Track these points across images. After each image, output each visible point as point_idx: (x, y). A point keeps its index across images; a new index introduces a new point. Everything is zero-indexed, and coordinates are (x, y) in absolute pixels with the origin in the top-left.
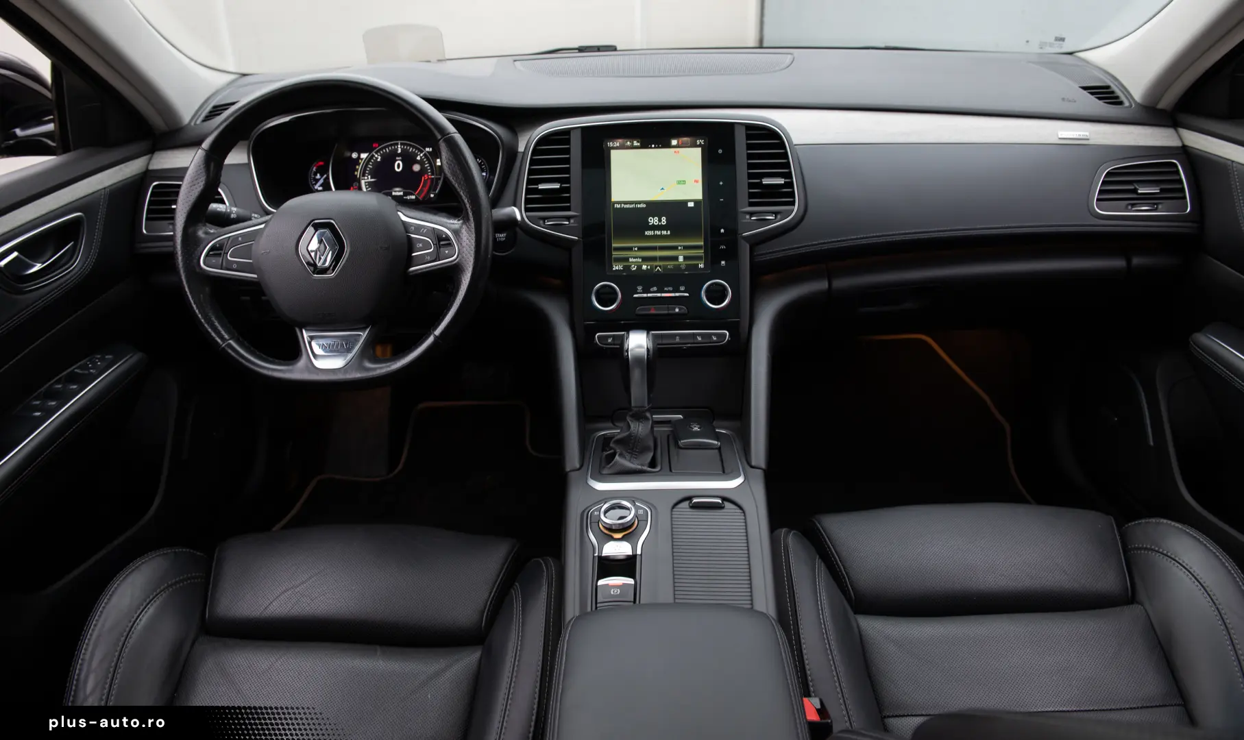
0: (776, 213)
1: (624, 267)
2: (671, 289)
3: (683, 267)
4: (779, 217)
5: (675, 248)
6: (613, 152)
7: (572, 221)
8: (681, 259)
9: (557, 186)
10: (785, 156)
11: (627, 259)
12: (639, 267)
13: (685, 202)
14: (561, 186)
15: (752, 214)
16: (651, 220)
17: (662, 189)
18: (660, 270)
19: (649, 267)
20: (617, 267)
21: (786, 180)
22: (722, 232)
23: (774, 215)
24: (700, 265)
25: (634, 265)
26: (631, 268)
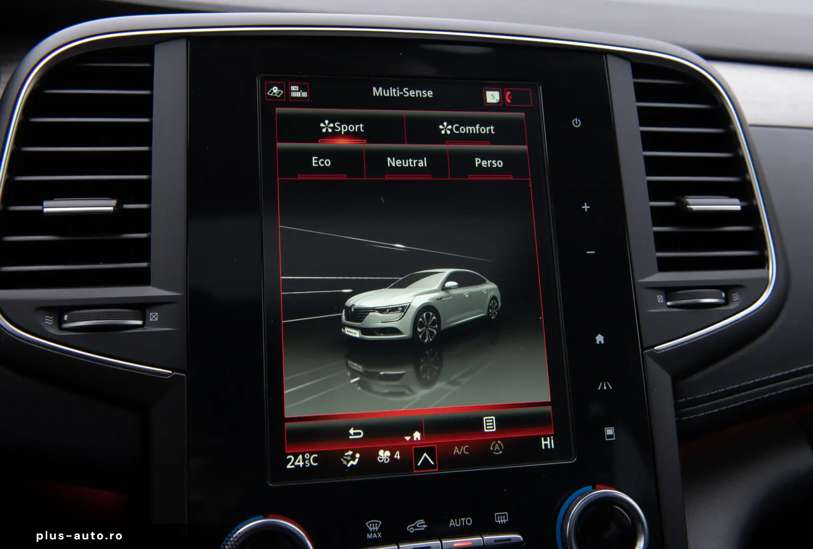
0: (727, 289)
1: (321, 457)
2: (467, 520)
3: (497, 448)
4: (736, 297)
7: (154, 316)
8: (490, 425)
9: (106, 206)
12: (369, 459)
14: (117, 207)
15: (669, 291)
18: (433, 463)
19: (397, 456)
20: (300, 459)
21: (744, 204)
22: (598, 343)
23: (722, 295)
24: (543, 443)
25: (350, 453)
26: (342, 460)
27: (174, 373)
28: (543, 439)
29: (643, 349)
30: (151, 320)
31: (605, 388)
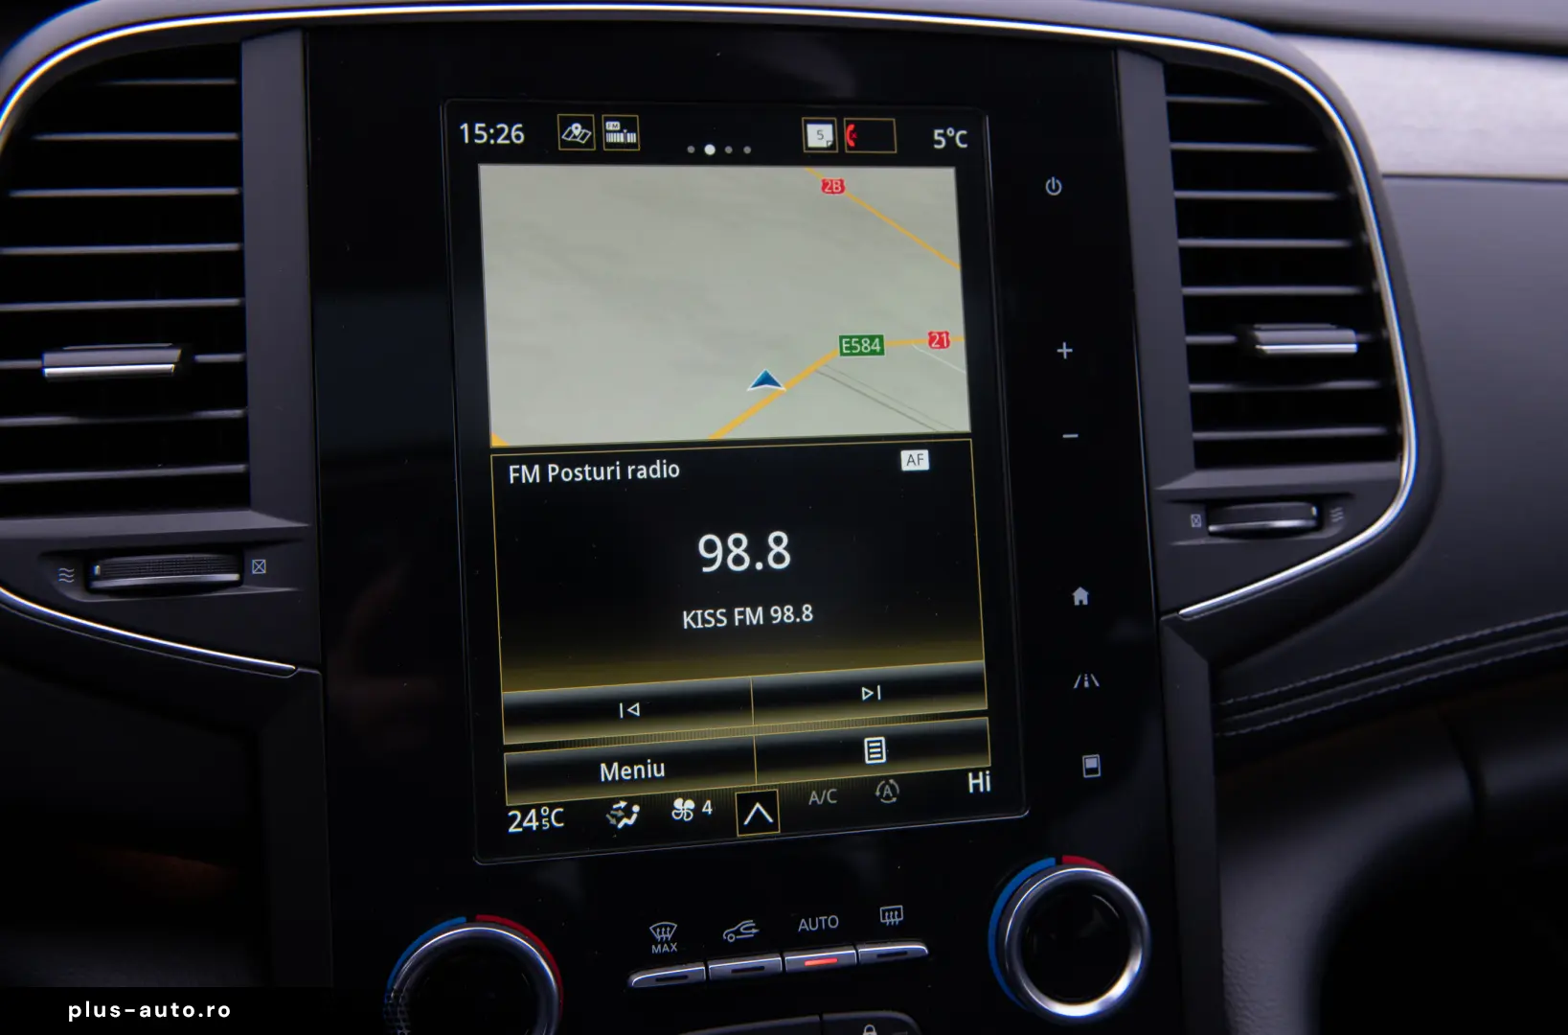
0: (1323, 500)
1: (570, 812)
2: (830, 921)
3: (887, 795)
4: (1337, 515)
5: (843, 695)
6: (492, 178)
7: (259, 566)
8: (875, 752)
10: (1345, 216)
11: (584, 771)
12: (657, 811)
13: (888, 448)
14: (182, 363)
15: (1214, 505)
16: (710, 547)
17: (767, 380)
18: (771, 820)
19: (707, 808)
20: (531, 817)
21: (1363, 338)
22: (1077, 603)
23: (1311, 512)
24: (971, 782)
25: (623, 804)
26: (608, 816)
27: (299, 669)
28: (970, 775)
29: (1159, 614)
30: (254, 572)
31: (1086, 684)
